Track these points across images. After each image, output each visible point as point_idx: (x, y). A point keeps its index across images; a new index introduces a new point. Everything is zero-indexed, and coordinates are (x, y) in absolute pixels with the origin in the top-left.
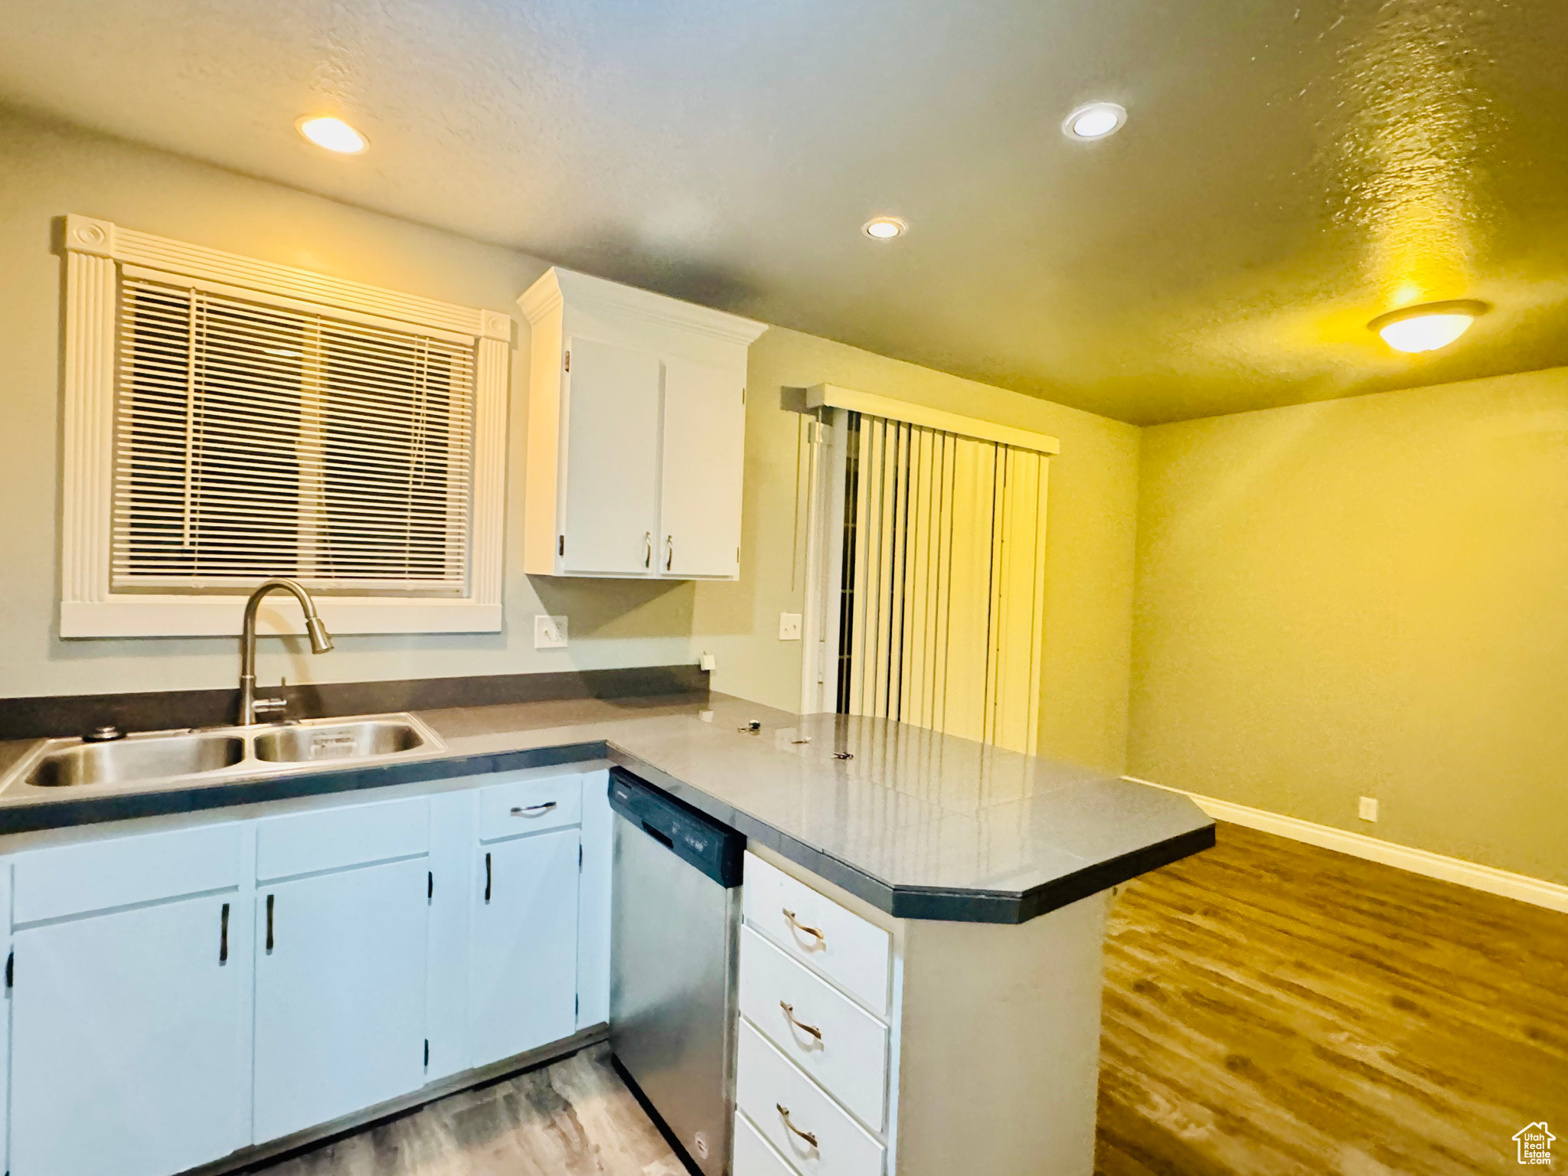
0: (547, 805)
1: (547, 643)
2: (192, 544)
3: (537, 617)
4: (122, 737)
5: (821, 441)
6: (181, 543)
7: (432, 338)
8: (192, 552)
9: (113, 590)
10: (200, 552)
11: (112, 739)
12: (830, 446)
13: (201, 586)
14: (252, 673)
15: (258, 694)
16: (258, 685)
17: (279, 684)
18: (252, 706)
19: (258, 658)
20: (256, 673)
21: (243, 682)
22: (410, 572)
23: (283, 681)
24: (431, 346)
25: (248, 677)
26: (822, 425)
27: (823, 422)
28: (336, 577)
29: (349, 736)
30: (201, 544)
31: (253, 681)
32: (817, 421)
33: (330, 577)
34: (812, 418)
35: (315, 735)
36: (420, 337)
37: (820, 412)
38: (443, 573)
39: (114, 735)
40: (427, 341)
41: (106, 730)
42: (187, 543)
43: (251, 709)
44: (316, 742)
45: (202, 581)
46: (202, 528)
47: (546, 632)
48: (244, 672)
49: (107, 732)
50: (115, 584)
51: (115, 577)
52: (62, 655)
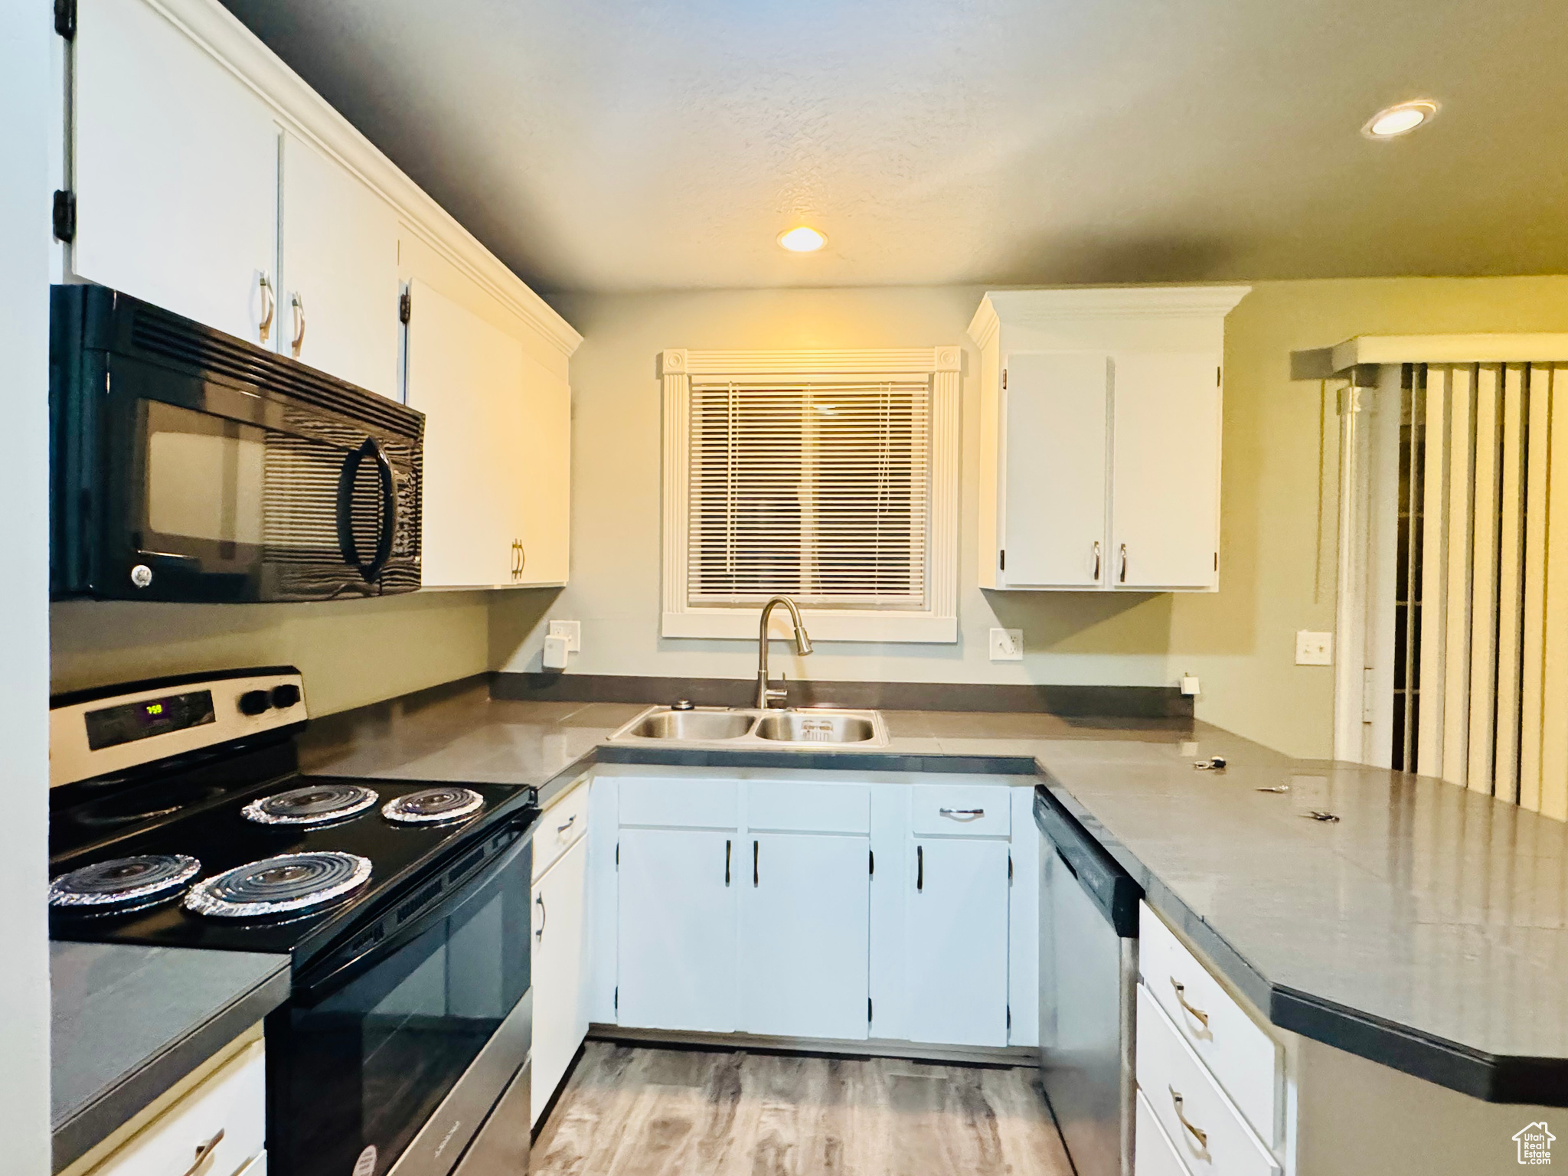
0: (975, 812)
1: (1001, 656)
2: (731, 570)
3: (991, 629)
4: (691, 708)
5: (1359, 410)
6: (725, 570)
7: (893, 383)
8: (731, 576)
9: (690, 605)
10: (737, 576)
11: (687, 709)
12: (1373, 415)
13: (737, 601)
14: (766, 669)
15: (770, 685)
16: (770, 678)
17: (781, 679)
18: (766, 694)
19: (770, 657)
20: (768, 669)
21: (760, 674)
22: (878, 588)
23: (784, 675)
24: (892, 389)
25: (763, 671)
26: (1358, 390)
27: (1357, 385)
28: (824, 593)
29: (829, 725)
30: (737, 570)
31: (766, 675)
32: (1351, 385)
33: (819, 593)
34: (1342, 383)
35: (806, 721)
36: (883, 383)
37: (1354, 373)
38: (908, 589)
39: (688, 706)
40: (889, 386)
41: (684, 702)
42: (728, 570)
43: (765, 697)
44: (805, 727)
45: (737, 598)
46: (738, 558)
47: (1001, 644)
48: (760, 668)
49: (684, 705)
50: (690, 600)
51: (690, 595)
52: (661, 649)
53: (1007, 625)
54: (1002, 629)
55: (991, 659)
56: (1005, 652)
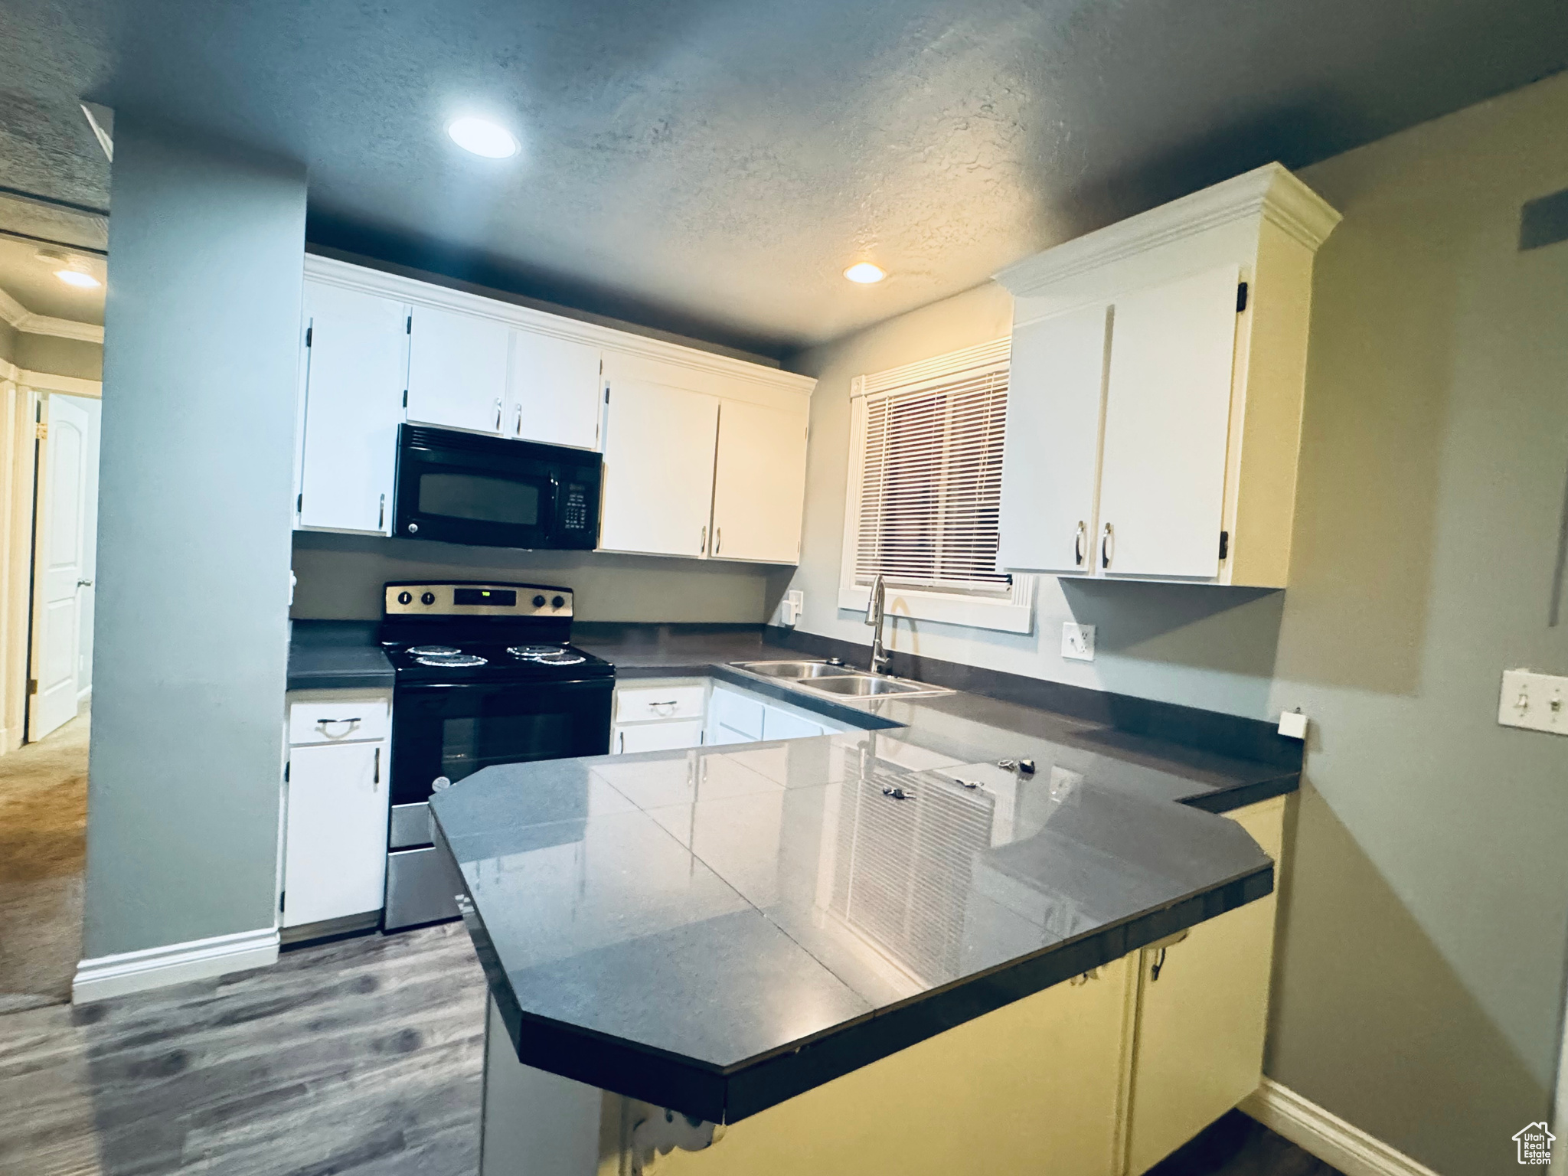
1: (1072, 654)
7: (997, 373)
9: (856, 583)
10: (884, 560)
11: (834, 664)
14: (882, 639)
18: (875, 659)
21: (874, 642)
22: (973, 574)
24: (996, 379)
25: (877, 640)
30: (884, 556)
36: (989, 375)
39: (837, 663)
40: (994, 377)
41: (834, 659)
42: (876, 555)
43: (875, 662)
46: (886, 545)
47: (1073, 640)
48: (875, 637)
50: (856, 579)
51: (857, 576)
52: (840, 617)
53: (1082, 620)
54: (1075, 624)
55: (1063, 655)
56: (1077, 650)
